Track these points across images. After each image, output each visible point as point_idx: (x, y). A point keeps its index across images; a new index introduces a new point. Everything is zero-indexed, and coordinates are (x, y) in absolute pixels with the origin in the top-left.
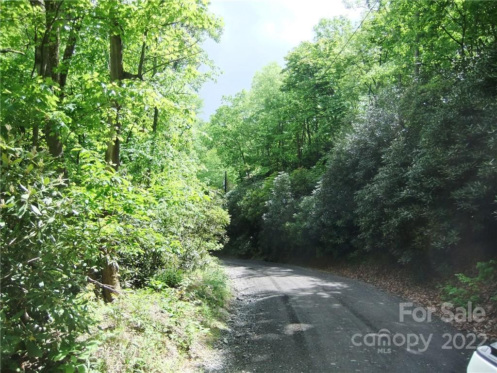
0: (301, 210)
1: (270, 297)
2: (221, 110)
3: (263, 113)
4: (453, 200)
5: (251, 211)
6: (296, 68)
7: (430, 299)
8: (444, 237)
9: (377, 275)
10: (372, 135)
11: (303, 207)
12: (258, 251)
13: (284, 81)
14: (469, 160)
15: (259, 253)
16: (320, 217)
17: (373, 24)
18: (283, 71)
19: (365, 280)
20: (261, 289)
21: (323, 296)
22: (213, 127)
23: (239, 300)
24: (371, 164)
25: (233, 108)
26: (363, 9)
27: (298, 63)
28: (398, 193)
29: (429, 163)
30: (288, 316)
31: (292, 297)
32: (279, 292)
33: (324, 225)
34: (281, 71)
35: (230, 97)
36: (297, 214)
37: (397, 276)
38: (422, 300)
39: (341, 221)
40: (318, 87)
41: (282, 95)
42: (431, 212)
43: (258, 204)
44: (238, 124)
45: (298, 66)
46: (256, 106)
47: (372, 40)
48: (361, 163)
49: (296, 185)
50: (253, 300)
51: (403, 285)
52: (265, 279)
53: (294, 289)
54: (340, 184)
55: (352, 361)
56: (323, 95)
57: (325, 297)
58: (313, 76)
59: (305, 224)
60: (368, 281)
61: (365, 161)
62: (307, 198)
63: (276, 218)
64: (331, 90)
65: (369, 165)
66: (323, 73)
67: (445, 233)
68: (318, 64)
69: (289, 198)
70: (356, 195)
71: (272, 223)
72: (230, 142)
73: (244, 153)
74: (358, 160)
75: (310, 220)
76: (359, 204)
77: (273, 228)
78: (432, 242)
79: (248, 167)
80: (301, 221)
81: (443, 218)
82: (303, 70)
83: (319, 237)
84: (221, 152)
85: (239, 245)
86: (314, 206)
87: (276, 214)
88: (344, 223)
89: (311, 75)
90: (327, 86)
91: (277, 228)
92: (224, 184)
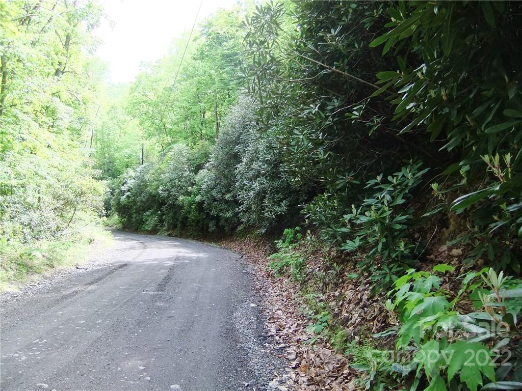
0: (196, 184)
2: (140, 77)
11: (198, 181)
13: (197, 49)
15: (165, 228)
22: (132, 95)
33: (214, 199)
35: (150, 64)
36: (191, 187)
39: (230, 195)
40: (227, 57)
44: (158, 93)
58: (222, 45)
61: (246, 135)
62: (203, 172)
63: (172, 192)
64: (240, 61)
65: (248, 139)
66: (231, 42)
67: (278, 203)
68: (228, 33)
69: (186, 171)
70: (236, 168)
71: (169, 197)
72: (151, 112)
73: (166, 125)
74: (241, 134)
75: (202, 193)
76: (239, 177)
77: (170, 202)
78: (267, 212)
79: (169, 139)
80: (196, 195)
81: (278, 189)
82: (212, 38)
83: (210, 211)
84: (141, 123)
85: (147, 220)
86: (206, 179)
87: (173, 187)
88: (233, 196)
89: (220, 44)
90: (235, 57)
91: (174, 202)
92: (141, 157)
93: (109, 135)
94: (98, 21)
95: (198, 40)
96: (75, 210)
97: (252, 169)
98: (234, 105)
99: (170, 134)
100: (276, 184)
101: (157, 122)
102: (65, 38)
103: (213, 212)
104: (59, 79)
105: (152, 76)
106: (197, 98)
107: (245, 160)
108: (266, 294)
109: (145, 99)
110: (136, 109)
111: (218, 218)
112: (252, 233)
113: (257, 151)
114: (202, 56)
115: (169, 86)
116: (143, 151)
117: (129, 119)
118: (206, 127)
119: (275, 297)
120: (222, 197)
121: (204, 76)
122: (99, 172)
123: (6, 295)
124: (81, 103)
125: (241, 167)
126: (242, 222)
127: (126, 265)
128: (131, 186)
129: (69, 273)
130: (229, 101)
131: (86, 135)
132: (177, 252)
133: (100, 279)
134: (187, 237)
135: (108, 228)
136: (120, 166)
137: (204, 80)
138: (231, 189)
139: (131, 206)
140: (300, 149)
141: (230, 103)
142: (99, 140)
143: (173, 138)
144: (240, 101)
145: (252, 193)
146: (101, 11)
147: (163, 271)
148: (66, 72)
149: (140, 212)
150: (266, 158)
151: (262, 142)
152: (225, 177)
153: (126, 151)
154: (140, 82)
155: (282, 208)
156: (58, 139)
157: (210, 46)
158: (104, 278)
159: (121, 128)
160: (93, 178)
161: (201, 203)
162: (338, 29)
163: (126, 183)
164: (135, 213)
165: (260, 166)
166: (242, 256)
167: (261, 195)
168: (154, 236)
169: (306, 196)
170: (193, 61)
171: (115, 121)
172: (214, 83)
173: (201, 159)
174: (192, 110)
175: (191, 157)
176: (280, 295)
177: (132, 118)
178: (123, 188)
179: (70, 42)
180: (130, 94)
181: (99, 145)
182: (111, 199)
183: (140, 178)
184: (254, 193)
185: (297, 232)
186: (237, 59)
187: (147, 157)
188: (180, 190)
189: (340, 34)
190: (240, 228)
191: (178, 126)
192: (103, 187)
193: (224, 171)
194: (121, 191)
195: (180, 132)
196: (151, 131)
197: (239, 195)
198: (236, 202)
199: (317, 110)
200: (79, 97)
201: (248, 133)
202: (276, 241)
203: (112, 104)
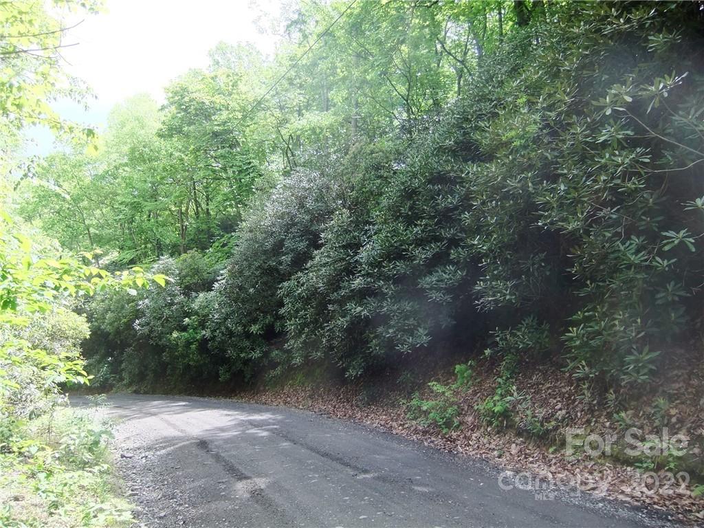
0: (197, 313)
1: (177, 446)
2: (53, 158)
3: (126, 168)
4: (423, 290)
5: (110, 318)
6: (183, 105)
7: (392, 420)
8: (411, 338)
9: (311, 397)
10: (302, 206)
11: (200, 308)
12: (122, 379)
13: (164, 123)
14: (437, 239)
15: (125, 382)
16: (225, 321)
17: (290, 60)
18: (163, 108)
19: (296, 407)
20: (152, 436)
21: (256, 435)
23: (126, 458)
24: (302, 245)
25: (73, 157)
26: (279, 37)
27: (186, 99)
28: (346, 284)
29: (390, 242)
30: (224, 470)
31: (212, 441)
32: (186, 436)
33: (231, 334)
34: (160, 108)
36: (189, 318)
37: (340, 396)
38: (383, 423)
39: (257, 326)
40: (216, 136)
41: (158, 143)
42: (394, 305)
43: (123, 307)
44: (81, 183)
45: (185, 102)
46: (114, 156)
47: (291, 82)
48: (287, 244)
49: (185, 277)
50: (150, 454)
51: (352, 406)
52: (150, 421)
53: (207, 430)
54: (257, 273)
55: (361, 518)
56: (224, 147)
57: (260, 435)
58: (210, 120)
59: (204, 332)
60: (301, 407)
73: (91, 229)
75: (210, 326)
80: (196, 329)
88: (262, 328)
95: (166, 110)
100: (406, 306)
103: (230, 353)
161: (204, 341)
173: (191, 276)
174: (149, 208)
190: (275, 372)
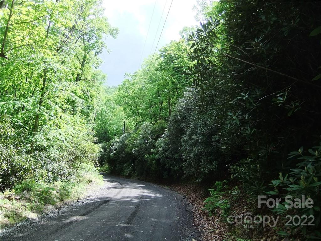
0: (156, 147)
2: (125, 82)
6: (166, 57)
8: (210, 166)
11: (158, 145)
13: (158, 65)
18: (158, 58)
23: (78, 202)
33: (167, 157)
35: (130, 74)
36: (153, 149)
39: (177, 155)
40: (176, 69)
50: (86, 202)
56: (178, 74)
61: (188, 117)
62: (160, 140)
63: (141, 152)
64: (184, 71)
65: (189, 119)
66: (179, 60)
67: (211, 163)
68: (177, 55)
69: (150, 139)
70: (182, 138)
71: (139, 155)
72: (130, 102)
73: (139, 110)
74: (185, 116)
75: (159, 153)
76: (183, 144)
77: (139, 158)
78: (203, 168)
79: (140, 119)
80: (156, 154)
81: (211, 153)
82: (168, 58)
83: (165, 165)
84: (124, 109)
85: (125, 169)
86: (162, 145)
87: (141, 149)
88: (179, 156)
89: (172, 61)
90: (181, 69)
91: (142, 159)
92: (123, 129)
93: (105, 116)
94: (101, 50)
95: (159, 60)
96: (81, 162)
97: (193, 139)
98: (180, 98)
99: (141, 116)
100: (209, 150)
101: (134, 108)
102: (82, 60)
103: (166, 166)
104: (77, 83)
105: (131, 81)
106: (158, 94)
107: (187, 133)
108: (204, 230)
109: (127, 95)
110: (122, 101)
111: (169, 170)
112: (191, 181)
113: (196, 127)
114: (161, 69)
115: (141, 87)
116: (124, 126)
117: (117, 107)
118: (163, 112)
119: (210, 234)
120: (172, 156)
121: (162, 81)
122: (96, 139)
123: (27, 221)
124: (89, 97)
125: (185, 137)
126: (185, 173)
127: (108, 201)
128: (117, 147)
129: (72, 205)
130: (177, 96)
131: (92, 116)
132: (142, 192)
133: (90, 212)
134: (149, 181)
135: (102, 172)
136: (111, 135)
137: (162, 83)
138: (178, 151)
139: (116, 159)
140: (232, 127)
141: (178, 96)
142: (100, 119)
143: (143, 118)
144: (184, 95)
145: (192, 155)
146: (103, 44)
147: (131, 207)
148: (81, 79)
149: (122, 164)
150: (202, 131)
151: (199, 121)
152: (175, 143)
153: (115, 125)
154: (124, 85)
155: (213, 166)
156: (74, 118)
157: (166, 63)
158: (92, 211)
159: (112, 112)
160: (92, 142)
161: (159, 160)
162: (261, 38)
163: (113, 145)
164: (118, 164)
165: (198, 137)
166: (185, 197)
167: (199, 156)
168: (129, 180)
169: (230, 158)
170: (156, 72)
171: (109, 108)
172: (168, 85)
173: (159, 131)
174: (155, 102)
175: (153, 130)
176: (213, 232)
177: (119, 106)
178: (112, 148)
179: (85, 62)
180: (118, 92)
181: (99, 122)
182: (105, 154)
183: (122, 142)
184: (193, 155)
185: (225, 184)
186: (182, 70)
187: (127, 130)
188: (145, 151)
189: (262, 41)
190: (184, 177)
191: (146, 111)
192: (98, 148)
193: (174, 140)
194: (111, 150)
195: (147, 115)
196: (130, 114)
197: (183, 155)
198: (181, 160)
199: (247, 97)
200: (88, 93)
201: (190, 115)
202: (209, 189)
203: (108, 98)
